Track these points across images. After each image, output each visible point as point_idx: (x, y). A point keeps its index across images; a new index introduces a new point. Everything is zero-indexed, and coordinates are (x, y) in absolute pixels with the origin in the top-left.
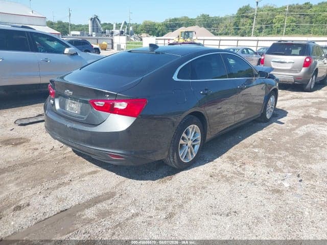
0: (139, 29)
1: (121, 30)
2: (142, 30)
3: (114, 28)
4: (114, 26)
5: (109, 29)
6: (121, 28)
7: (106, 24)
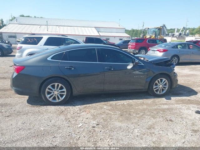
0: (195, 31)
1: (180, 33)
2: (197, 32)
3: (175, 32)
4: (176, 30)
5: (172, 32)
6: (180, 31)
7: (172, 29)
